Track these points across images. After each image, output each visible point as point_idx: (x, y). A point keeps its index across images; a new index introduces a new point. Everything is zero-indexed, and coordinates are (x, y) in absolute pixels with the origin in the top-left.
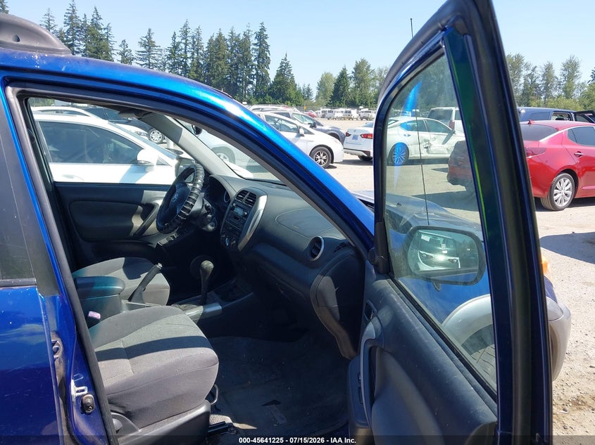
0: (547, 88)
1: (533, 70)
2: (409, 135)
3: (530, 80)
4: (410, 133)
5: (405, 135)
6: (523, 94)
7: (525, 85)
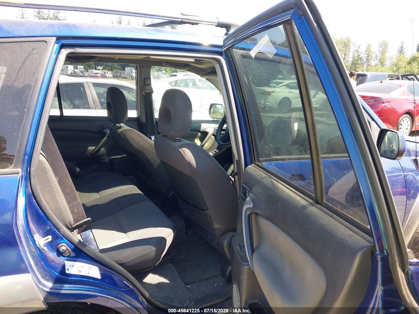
0: (368, 60)
1: (359, 47)
2: (291, 92)
3: (356, 54)
4: (292, 90)
5: (289, 92)
6: (352, 64)
7: (354, 58)
